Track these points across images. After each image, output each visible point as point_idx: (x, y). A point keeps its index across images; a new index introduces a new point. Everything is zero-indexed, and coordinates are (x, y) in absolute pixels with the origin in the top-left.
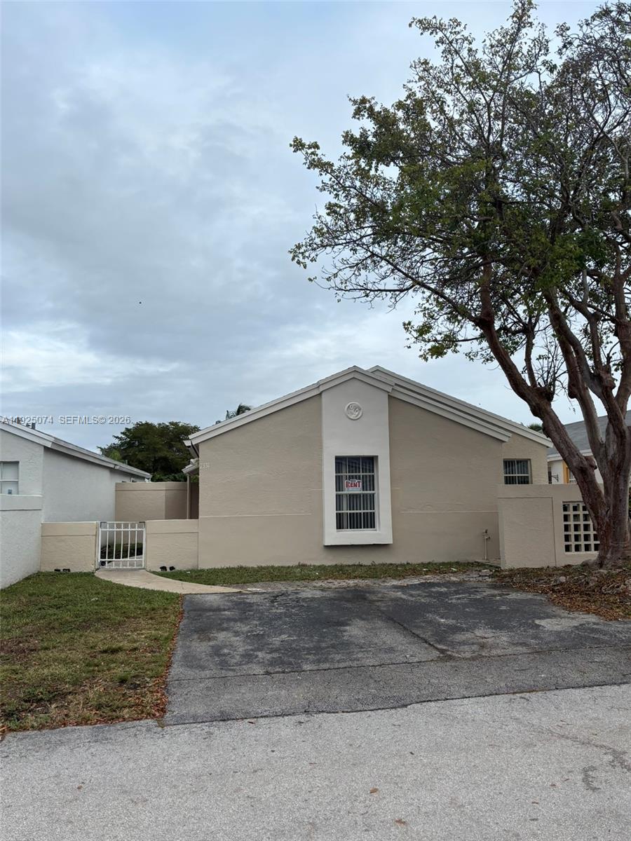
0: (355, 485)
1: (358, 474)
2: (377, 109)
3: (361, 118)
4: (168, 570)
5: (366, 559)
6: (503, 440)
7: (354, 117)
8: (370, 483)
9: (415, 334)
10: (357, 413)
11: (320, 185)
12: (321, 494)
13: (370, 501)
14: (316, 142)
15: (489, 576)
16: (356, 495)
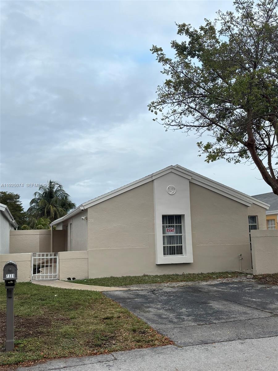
0: (172, 231)
1: (172, 225)
2: (191, 30)
3: (182, 34)
4: (72, 280)
5: (179, 271)
6: (248, 205)
7: (178, 33)
8: (179, 229)
9: (204, 149)
10: (173, 191)
11: (163, 71)
12: (154, 236)
13: (180, 239)
14: (161, 48)
15: (252, 278)
16: (172, 236)
